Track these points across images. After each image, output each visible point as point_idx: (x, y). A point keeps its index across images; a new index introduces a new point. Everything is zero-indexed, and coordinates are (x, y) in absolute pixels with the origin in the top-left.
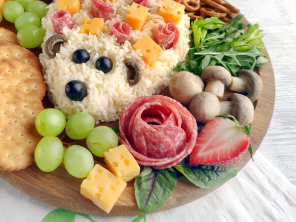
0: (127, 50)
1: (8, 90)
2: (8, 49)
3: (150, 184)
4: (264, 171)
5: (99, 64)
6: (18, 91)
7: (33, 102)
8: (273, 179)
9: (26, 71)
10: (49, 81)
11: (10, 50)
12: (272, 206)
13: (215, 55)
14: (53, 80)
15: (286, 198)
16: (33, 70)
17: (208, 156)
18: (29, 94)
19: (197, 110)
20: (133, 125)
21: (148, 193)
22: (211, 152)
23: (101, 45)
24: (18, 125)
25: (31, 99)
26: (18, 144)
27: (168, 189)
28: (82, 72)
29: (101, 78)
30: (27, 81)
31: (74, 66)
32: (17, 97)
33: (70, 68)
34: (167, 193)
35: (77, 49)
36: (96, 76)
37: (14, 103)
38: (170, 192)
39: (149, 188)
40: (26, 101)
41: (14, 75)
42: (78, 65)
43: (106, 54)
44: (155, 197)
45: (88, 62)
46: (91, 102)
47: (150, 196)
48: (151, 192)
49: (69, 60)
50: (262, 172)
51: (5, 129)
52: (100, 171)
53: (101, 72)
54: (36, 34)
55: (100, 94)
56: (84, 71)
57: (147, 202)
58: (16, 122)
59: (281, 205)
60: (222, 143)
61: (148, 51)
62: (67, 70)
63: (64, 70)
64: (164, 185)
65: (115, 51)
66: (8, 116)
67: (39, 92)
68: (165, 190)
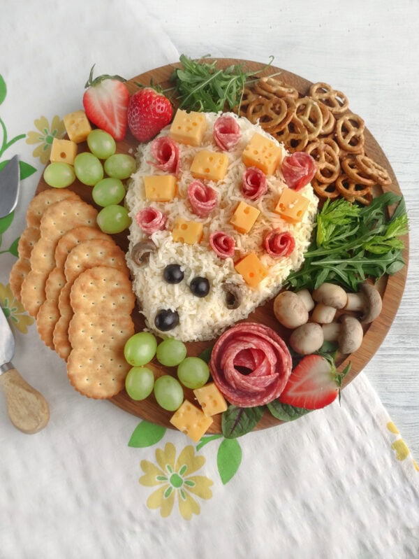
0: (227, 271)
1: (93, 310)
2: (88, 248)
3: (237, 414)
4: (360, 391)
5: (193, 287)
6: (103, 308)
7: (122, 320)
8: (366, 400)
9: (112, 279)
10: (138, 294)
11: (90, 249)
12: (356, 428)
13: (335, 265)
14: (142, 293)
15: (374, 421)
16: (120, 277)
17: (296, 399)
18: (116, 310)
19: (296, 346)
20: (224, 364)
21: (234, 423)
22: (300, 394)
23: (197, 264)
24: (107, 350)
25: (119, 316)
26: (108, 372)
27: (254, 420)
28: (174, 299)
29: (195, 306)
30: (113, 294)
31: (166, 288)
32: (103, 317)
33: (160, 289)
34: (252, 423)
35: (169, 264)
36: (190, 303)
37: (101, 325)
38: (256, 423)
39: (236, 418)
40: (113, 320)
41: (98, 288)
42: (170, 286)
43: (202, 275)
44: (241, 427)
45: (182, 282)
46: (184, 333)
47: (235, 425)
48: (237, 421)
49: (160, 279)
50: (358, 392)
51: (94, 357)
52: (189, 408)
53: (196, 299)
54: (120, 219)
55: (193, 323)
56: (176, 297)
57: (232, 431)
58: (104, 346)
59: (366, 428)
60: (313, 388)
61: (252, 275)
62: (157, 293)
63: (154, 293)
64: (251, 416)
65: (213, 274)
66: (96, 342)
67: (127, 305)
68: (250, 421)
